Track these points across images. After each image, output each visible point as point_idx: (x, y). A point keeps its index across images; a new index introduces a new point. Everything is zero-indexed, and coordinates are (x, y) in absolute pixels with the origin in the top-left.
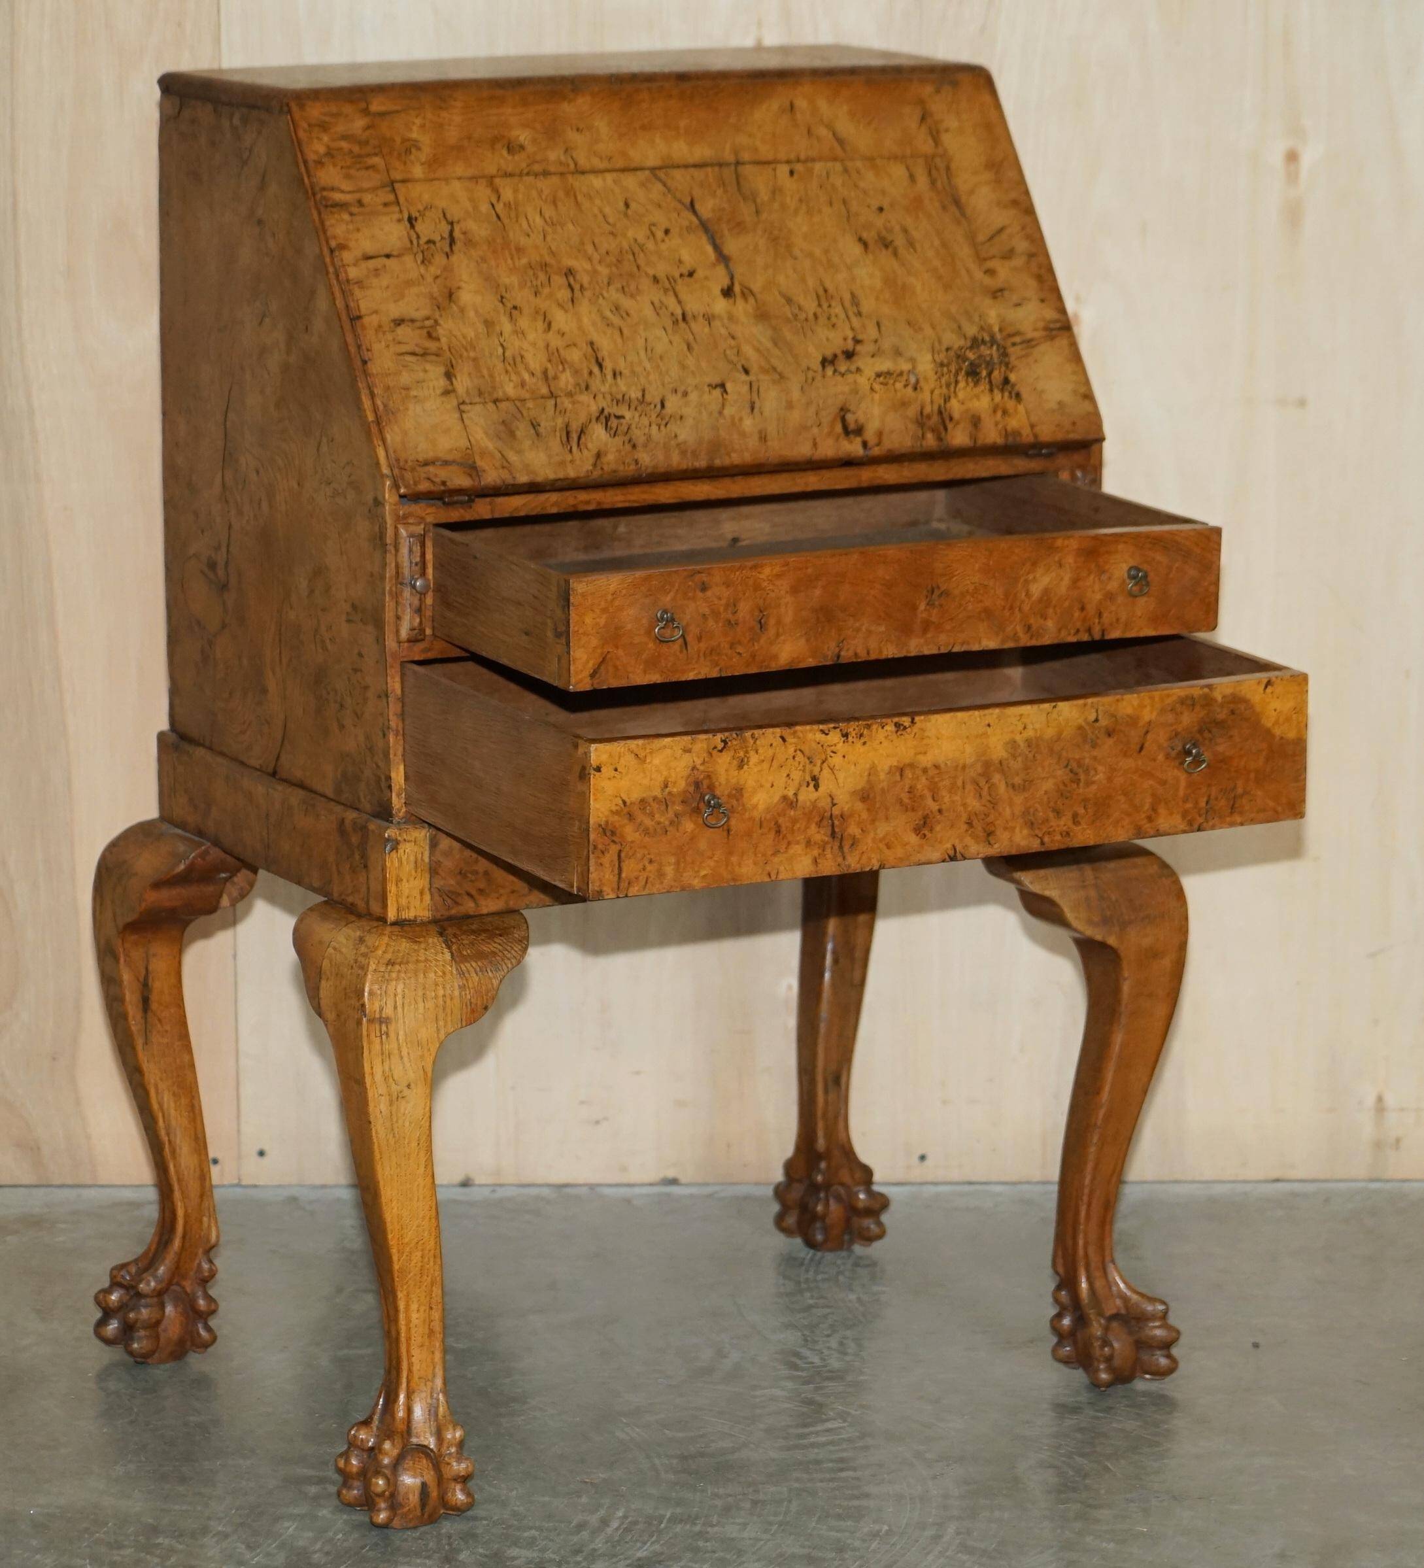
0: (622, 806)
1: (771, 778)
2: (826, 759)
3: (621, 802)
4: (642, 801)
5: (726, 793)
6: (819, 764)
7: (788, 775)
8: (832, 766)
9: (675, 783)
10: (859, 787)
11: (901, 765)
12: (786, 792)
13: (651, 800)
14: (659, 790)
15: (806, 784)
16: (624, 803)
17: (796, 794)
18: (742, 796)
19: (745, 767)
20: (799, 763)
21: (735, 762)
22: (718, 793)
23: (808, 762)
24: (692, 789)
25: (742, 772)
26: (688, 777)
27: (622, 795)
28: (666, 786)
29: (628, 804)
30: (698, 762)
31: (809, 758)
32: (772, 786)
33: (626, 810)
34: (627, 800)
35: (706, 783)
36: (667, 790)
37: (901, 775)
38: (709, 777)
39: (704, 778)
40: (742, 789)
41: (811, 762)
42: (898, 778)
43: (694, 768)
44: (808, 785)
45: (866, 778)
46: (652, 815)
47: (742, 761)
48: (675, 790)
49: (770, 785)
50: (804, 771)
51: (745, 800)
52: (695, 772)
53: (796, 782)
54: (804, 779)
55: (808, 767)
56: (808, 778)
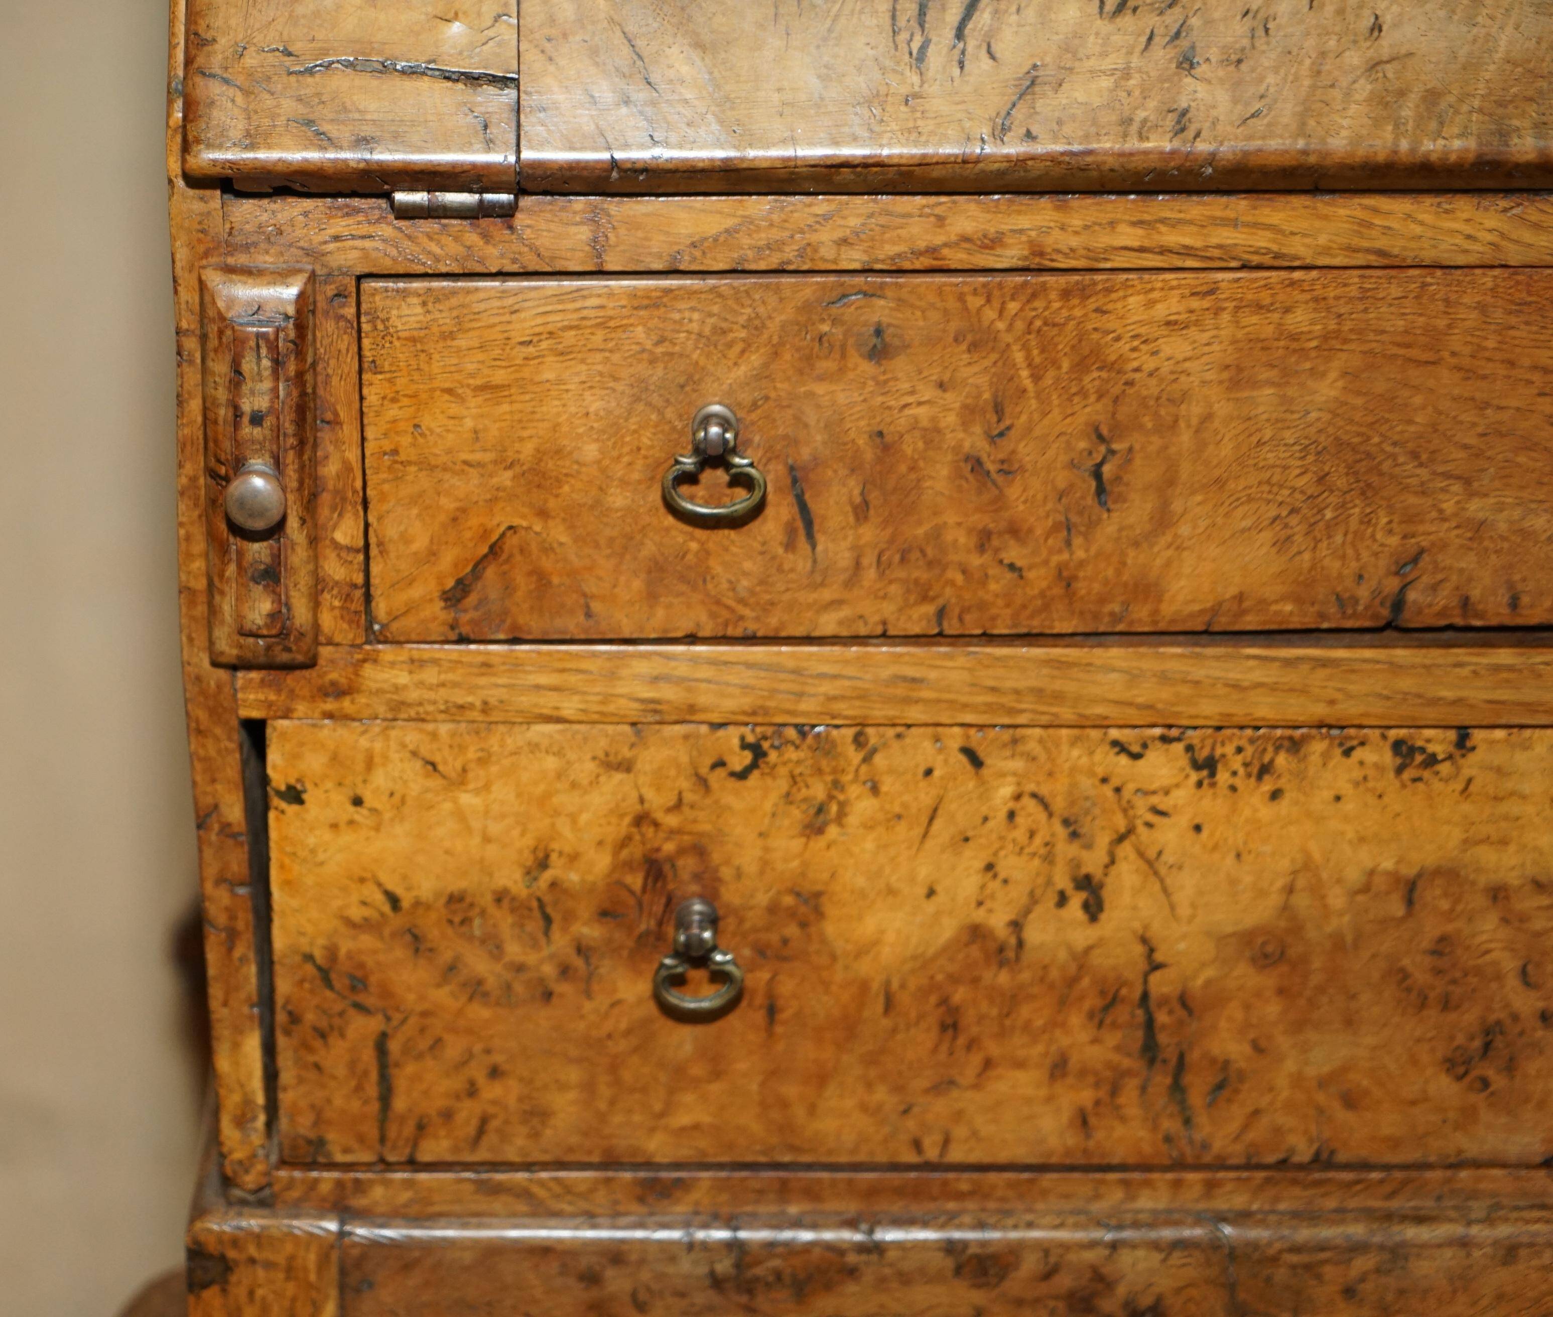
0: (387, 908)
1: (924, 872)
2: (1130, 831)
3: (379, 898)
4: (455, 899)
5: (763, 899)
6: (1103, 840)
7: (990, 867)
8: (1151, 854)
9: (574, 858)
10: (1249, 921)
11: (1409, 871)
12: (979, 916)
13: (487, 900)
14: (518, 875)
15: (1051, 899)
16: (394, 901)
17: (1016, 925)
18: (819, 914)
19: (833, 831)
20: (1032, 834)
21: (796, 814)
22: (730, 895)
23: (1061, 832)
24: (636, 881)
25: (819, 843)
26: (626, 841)
27: (384, 878)
28: (543, 864)
29: (406, 904)
30: (657, 801)
31: (1066, 822)
32: (931, 893)
33: (397, 921)
34: (399, 891)
35: (688, 865)
36: (547, 876)
37: (1410, 902)
38: (699, 851)
39: (682, 851)
40: (818, 895)
41: (1074, 835)
42: (1398, 909)
43: (641, 819)
44: (1062, 900)
45: (1275, 900)
46: (496, 949)
47: (821, 810)
48: (574, 877)
49: (922, 891)
50: (1049, 859)
51: (830, 928)
52: (650, 831)
53: (1018, 894)
54: (1049, 882)
55: (1066, 850)
56: (1062, 881)
